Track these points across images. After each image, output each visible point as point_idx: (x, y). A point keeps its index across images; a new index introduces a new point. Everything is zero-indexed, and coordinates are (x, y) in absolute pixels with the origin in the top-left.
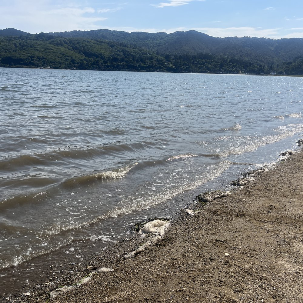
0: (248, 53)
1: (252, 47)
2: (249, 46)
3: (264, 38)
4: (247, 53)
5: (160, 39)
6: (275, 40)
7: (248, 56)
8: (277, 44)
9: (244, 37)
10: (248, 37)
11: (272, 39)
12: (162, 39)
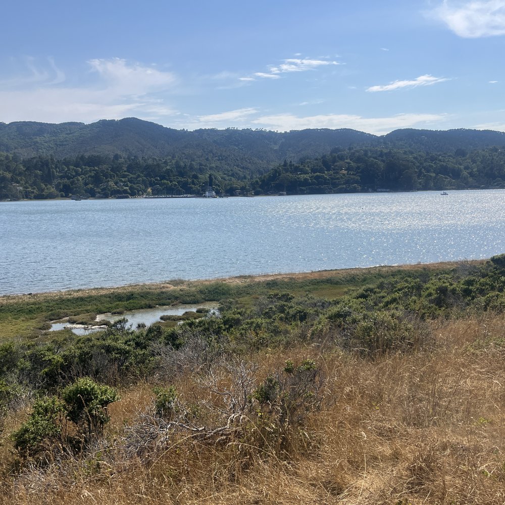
0: (224, 154)
1: (241, 144)
2: (237, 143)
3: (263, 130)
4: (221, 155)
5: (67, 134)
6: (281, 133)
7: (222, 160)
8: (283, 140)
9: (228, 130)
10: (236, 129)
11: (276, 131)
12: (71, 133)
